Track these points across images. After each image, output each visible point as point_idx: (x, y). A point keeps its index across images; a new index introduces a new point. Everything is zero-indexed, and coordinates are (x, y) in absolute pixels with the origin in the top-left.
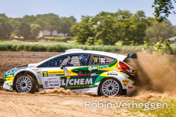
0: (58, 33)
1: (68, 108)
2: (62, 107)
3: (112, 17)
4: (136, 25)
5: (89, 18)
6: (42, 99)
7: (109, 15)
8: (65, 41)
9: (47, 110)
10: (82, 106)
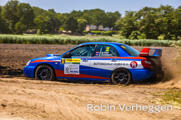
0: (104, 27)
1: (106, 97)
2: (100, 96)
3: (155, 12)
4: (177, 20)
5: (133, 13)
6: (83, 89)
7: (152, 10)
8: (110, 35)
9: (86, 98)
10: (119, 95)
